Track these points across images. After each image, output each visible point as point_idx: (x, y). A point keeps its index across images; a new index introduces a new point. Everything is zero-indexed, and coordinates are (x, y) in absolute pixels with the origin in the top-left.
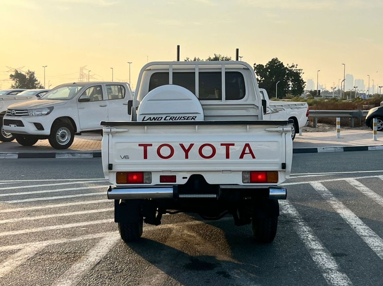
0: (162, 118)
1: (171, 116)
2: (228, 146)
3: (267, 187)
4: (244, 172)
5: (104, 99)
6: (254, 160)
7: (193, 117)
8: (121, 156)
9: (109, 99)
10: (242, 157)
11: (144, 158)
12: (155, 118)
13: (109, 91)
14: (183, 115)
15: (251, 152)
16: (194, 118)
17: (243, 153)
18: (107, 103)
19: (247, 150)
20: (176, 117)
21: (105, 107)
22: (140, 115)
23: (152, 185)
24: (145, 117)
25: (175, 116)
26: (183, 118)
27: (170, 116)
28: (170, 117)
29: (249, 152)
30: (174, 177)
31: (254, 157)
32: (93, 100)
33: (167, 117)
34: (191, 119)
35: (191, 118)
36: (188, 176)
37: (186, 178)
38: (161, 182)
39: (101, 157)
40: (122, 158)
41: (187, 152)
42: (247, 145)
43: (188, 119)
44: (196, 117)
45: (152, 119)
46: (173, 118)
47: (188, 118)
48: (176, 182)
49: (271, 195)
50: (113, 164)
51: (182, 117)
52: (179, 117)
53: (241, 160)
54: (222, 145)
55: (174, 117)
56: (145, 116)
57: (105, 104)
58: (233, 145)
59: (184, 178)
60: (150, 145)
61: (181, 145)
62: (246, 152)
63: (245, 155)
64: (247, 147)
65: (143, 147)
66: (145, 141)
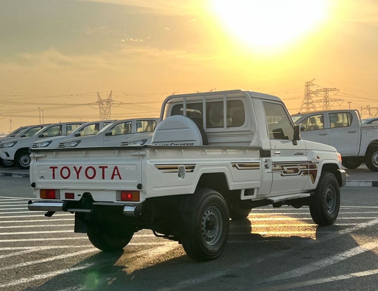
1: (175, 143)
2: (103, 168)
3: (123, 205)
4: (117, 191)
5: (325, 128)
6: (121, 181)
8: (40, 176)
9: (332, 127)
10: (112, 178)
11: (53, 179)
13: (332, 119)
15: (119, 174)
17: (114, 175)
18: (328, 131)
19: (116, 173)
21: (326, 135)
22: (153, 143)
25: (178, 143)
29: (117, 174)
30: (73, 194)
31: (120, 178)
32: (312, 129)
36: (82, 193)
37: (80, 195)
38: (66, 198)
39: (29, 177)
41: (78, 173)
42: (116, 168)
48: (74, 199)
49: (125, 211)
50: (36, 183)
53: (112, 181)
54: (100, 167)
57: (326, 133)
58: (107, 167)
59: (79, 195)
60: (57, 168)
61: (75, 167)
62: (115, 174)
63: (115, 176)
64: (116, 170)
65: (52, 169)
66: (54, 164)
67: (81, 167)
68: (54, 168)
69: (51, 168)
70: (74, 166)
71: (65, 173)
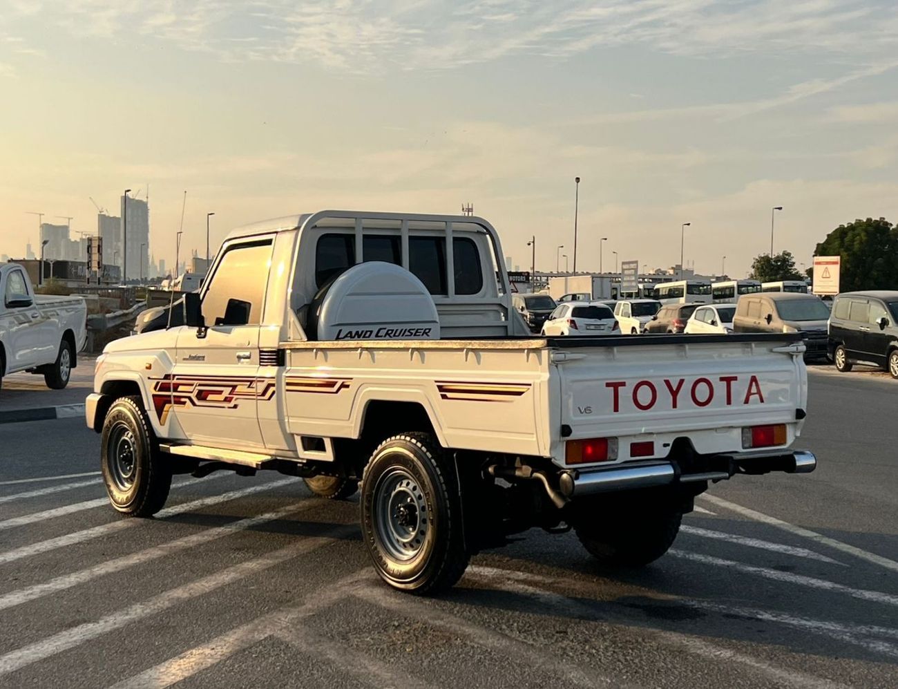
0: (371, 332)
1: (389, 327)
2: (728, 380)
4: (743, 428)
6: (762, 406)
7: (426, 329)
8: (579, 408)
10: (747, 401)
11: (615, 411)
12: (360, 333)
14: (408, 327)
15: (759, 392)
16: (427, 331)
17: (749, 394)
19: (754, 390)
20: (397, 330)
22: (334, 326)
23: (619, 462)
24: (340, 331)
25: (394, 327)
26: (409, 331)
27: (385, 329)
28: (386, 331)
29: (756, 392)
30: (651, 444)
31: (762, 400)
33: (382, 331)
34: (421, 334)
35: (422, 331)
36: (671, 440)
37: (668, 445)
38: (632, 456)
40: (581, 411)
41: (674, 394)
42: (754, 379)
43: (418, 334)
44: (430, 329)
45: (353, 335)
46: (391, 333)
47: (417, 332)
48: (653, 454)
49: (798, 466)
50: (570, 425)
51: (406, 330)
52: (402, 330)
53: (747, 407)
54: (721, 379)
55: (393, 330)
56: (340, 328)
58: (735, 379)
59: (665, 445)
60: (623, 384)
61: (667, 382)
62: (752, 391)
63: (752, 397)
64: (754, 383)
65: (612, 388)
66: (615, 377)
67: (682, 382)
68: (616, 386)
69: (608, 385)
70: (666, 379)
71: (645, 395)
